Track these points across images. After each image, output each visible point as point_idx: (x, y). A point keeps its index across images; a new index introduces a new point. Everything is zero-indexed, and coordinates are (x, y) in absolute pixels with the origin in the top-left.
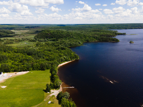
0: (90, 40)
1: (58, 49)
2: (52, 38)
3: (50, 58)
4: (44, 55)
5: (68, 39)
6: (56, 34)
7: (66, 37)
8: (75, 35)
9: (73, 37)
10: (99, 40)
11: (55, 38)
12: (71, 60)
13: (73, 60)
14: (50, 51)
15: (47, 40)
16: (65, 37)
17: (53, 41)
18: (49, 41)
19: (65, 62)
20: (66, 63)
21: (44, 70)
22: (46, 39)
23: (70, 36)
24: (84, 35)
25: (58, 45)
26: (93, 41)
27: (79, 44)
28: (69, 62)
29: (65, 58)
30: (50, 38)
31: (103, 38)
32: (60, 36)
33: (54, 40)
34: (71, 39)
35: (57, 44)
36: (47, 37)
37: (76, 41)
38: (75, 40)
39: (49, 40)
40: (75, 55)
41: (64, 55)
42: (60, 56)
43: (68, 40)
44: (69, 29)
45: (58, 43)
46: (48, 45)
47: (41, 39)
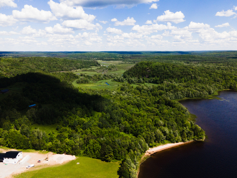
1: (158, 102)
2: (153, 76)
3: (131, 127)
4: (123, 115)
5: (185, 81)
6: (162, 71)
7: (181, 78)
8: (200, 74)
9: (195, 78)
11: (158, 77)
12: (183, 141)
13: (187, 142)
14: (138, 106)
15: (143, 80)
16: (179, 78)
18: (146, 82)
19: (164, 143)
20: (169, 145)
21: (107, 161)
22: (141, 79)
23: (189, 75)
24: (224, 75)
25: (161, 94)
27: (210, 93)
28: (176, 144)
29: (168, 132)
30: (148, 77)
32: (168, 75)
33: (157, 80)
34: (192, 82)
35: (157, 92)
36: (143, 75)
37: (203, 88)
38: (200, 85)
40: (194, 127)
41: (164, 126)
42: (156, 125)
43: (185, 84)
44: (190, 61)
45: (162, 89)
46: (140, 91)
47: (133, 79)
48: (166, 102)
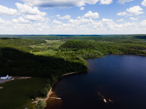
0: (114, 52)
2: (74, 48)
6: (78, 45)
8: (97, 46)
9: (94, 48)
10: (124, 52)
11: (76, 48)
12: (78, 71)
15: (69, 49)
16: (87, 48)
17: (74, 51)
18: (71, 51)
23: (92, 46)
26: (118, 53)
27: (99, 55)
29: (72, 68)
31: (131, 50)
32: (81, 47)
33: (76, 50)
35: (74, 54)
36: (69, 47)
38: (95, 51)
39: (71, 49)
42: (68, 66)
43: (89, 51)
44: (98, 40)
46: (65, 54)
47: (64, 49)
48: (76, 58)
